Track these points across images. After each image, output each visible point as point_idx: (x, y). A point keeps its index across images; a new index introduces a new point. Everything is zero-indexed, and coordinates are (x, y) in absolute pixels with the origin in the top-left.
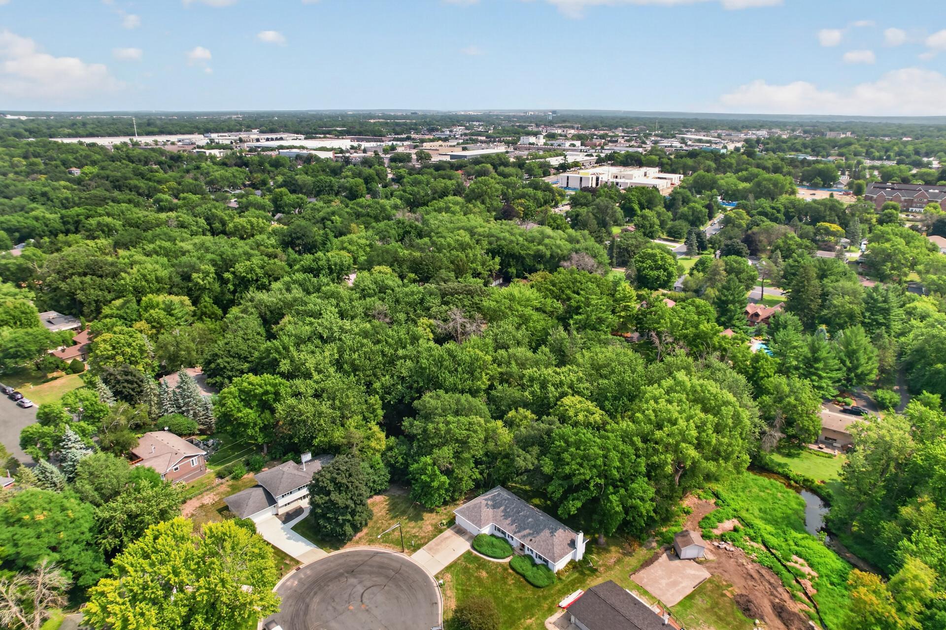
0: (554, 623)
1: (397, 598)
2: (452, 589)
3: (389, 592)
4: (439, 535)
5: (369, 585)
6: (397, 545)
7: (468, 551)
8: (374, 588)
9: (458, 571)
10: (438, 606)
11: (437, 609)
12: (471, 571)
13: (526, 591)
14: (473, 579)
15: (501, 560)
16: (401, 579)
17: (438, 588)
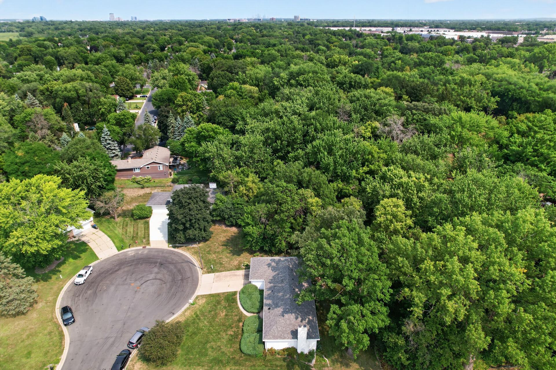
2: (194, 311)
3: (161, 288)
4: (234, 270)
5: (158, 278)
6: (205, 263)
7: (235, 292)
8: (158, 281)
9: (212, 301)
10: (171, 316)
11: (169, 318)
12: (219, 307)
13: (231, 347)
14: (213, 313)
15: (245, 312)
16: (179, 285)
17: (188, 305)
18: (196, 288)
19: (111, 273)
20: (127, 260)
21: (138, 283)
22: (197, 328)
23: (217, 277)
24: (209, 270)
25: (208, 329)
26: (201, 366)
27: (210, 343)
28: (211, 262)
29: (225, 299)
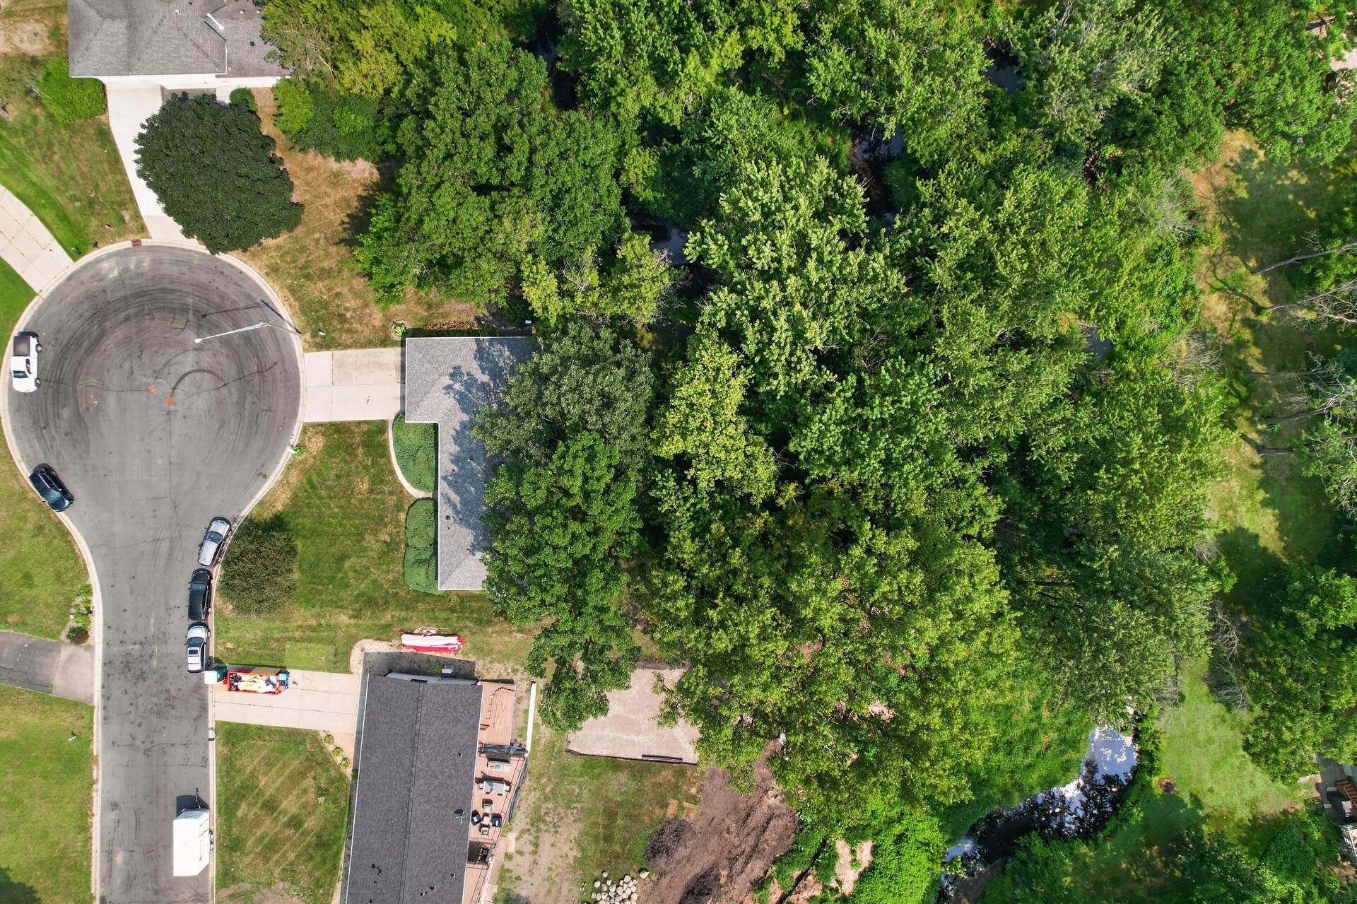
0: (367, 655)
1: (223, 424)
2: (305, 472)
3: (220, 402)
4: (376, 346)
5: (204, 365)
6: (304, 313)
7: (384, 422)
8: (207, 376)
9: (338, 447)
10: (263, 484)
11: (259, 488)
12: (353, 465)
13: (388, 571)
14: (343, 481)
15: (408, 486)
16: (257, 389)
17: (290, 451)
18: (297, 399)
19: (90, 350)
20: (110, 297)
21: (164, 386)
22: (320, 519)
23: (340, 366)
24: (318, 340)
25: (340, 524)
26: (341, 607)
27: (349, 557)
28: (317, 311)
29: (365, 445)
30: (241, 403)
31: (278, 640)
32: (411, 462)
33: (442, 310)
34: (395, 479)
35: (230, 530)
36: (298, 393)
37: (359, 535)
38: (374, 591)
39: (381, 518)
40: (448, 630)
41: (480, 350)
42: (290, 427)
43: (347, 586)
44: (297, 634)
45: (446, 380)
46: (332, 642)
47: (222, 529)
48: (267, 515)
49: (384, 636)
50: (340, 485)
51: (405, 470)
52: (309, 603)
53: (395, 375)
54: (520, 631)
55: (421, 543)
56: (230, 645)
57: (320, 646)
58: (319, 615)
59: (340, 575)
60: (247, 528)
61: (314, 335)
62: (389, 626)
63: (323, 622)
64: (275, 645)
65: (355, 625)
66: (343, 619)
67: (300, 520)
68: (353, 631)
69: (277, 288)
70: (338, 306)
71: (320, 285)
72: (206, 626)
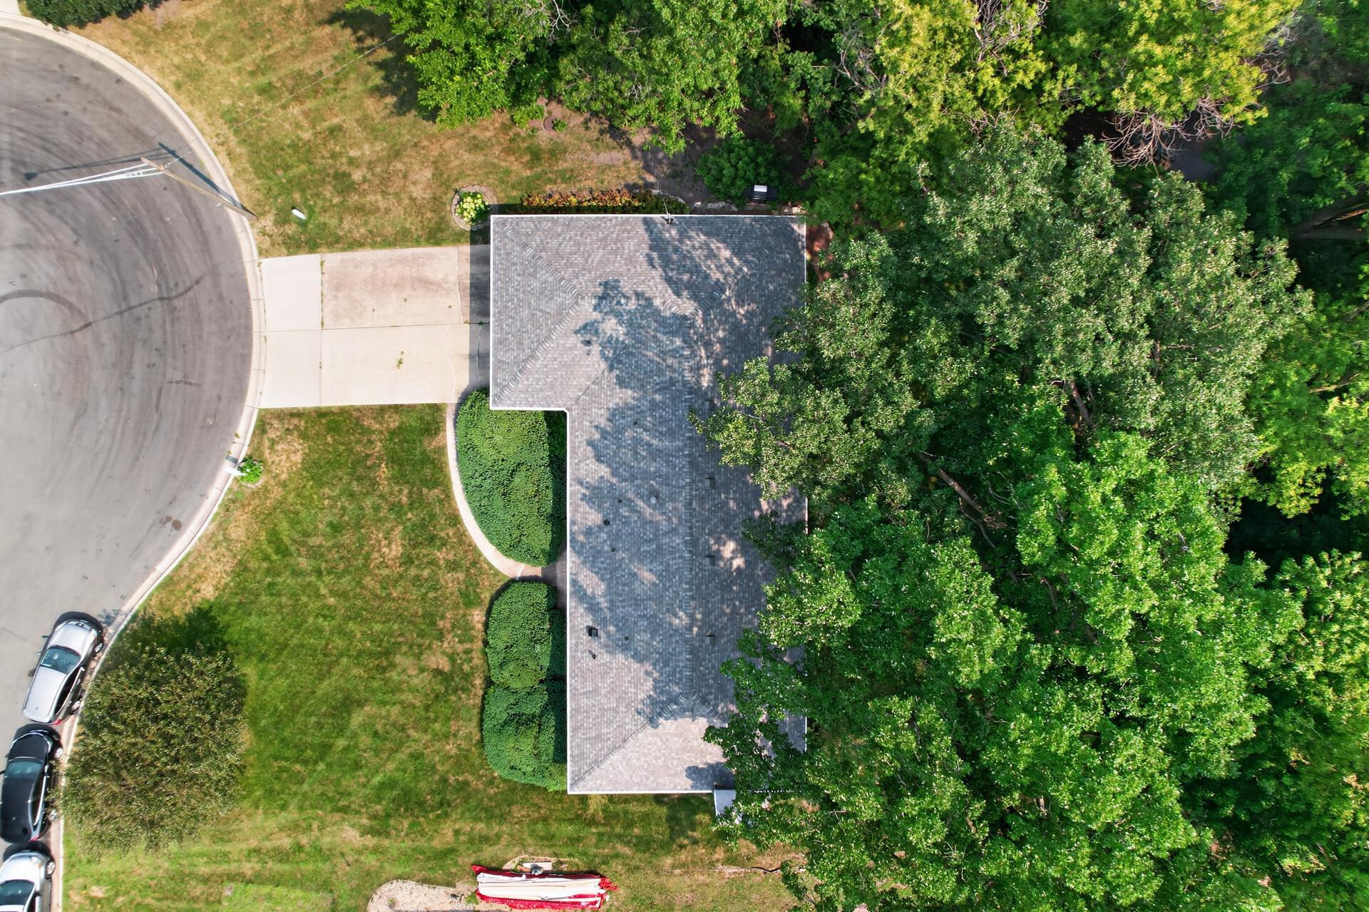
2: (265, 518)
3: (77, 364)
4: (418, 243)
5: (40, 282)
6: (260, 171)
7: (436, 409)
8: (46, 305)
9: (334, 464)
10: (175, 538)
11: (164, 550)
12: (368, 502)
13: (446, 736)
14: (346, 538)
15: (488, 551)
16: (157, 335)
17: (229, 471)
18: (245, 359)
22: (297, 617)
23: (338, 287)
24: (291, 229)
25: (341, 632)
26: (345, 810)
27: (360, 704)
28: (287, 168)
29: (393, 459)
30: (123, 366)
31: (206, 880)
32: (499, 502)
33: (562, 165)
34: (462, 535)
35: (100, 640)
36: (248, 345)
37: (383, 656)
38: (416, 778)
39: (431, 618)
40: (580, 863)
41: (657, 244)
42: (231, 421)
43: (357, 766)
44: (249, 868)
45: (586, 310)
46: (326, 886)
47: (80, 640)
48: (181, 610)
49: (439, 874)
50: (338, 546)
51: (482, 516)
52: (273, 797)
53: (458, 304)
54: (731, 860)
55: (521, 678)
56: (97, 892)
57: (299, 893)
58: (295, 827)
59: (341, 743)
60: (134, 637)
61: (283, 218)
62: (450, 852)
63: (304, 840)
64: (198, 890)
65: (375, 850)
66: (349, 835)
67: (253, 621)
68: (371, 861)
69: (200, 115)
70: (334, 156)
71: (295, 110)
72: (43, 850)
